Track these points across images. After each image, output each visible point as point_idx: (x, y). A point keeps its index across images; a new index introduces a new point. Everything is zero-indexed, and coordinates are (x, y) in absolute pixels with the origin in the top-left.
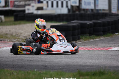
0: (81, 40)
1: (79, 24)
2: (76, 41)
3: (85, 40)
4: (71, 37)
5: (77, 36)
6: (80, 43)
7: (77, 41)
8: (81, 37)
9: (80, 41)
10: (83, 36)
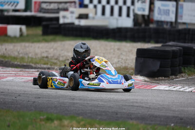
0: (183, 74)
1: (181, 48)
2: (176, 75)
3: (189, 75)
4: (169, 69)
5: (178, 68)
6: (183, 79)
7: (178, 77)
8: (183, 69)
9: (183, 77)
10: (186, 68)
